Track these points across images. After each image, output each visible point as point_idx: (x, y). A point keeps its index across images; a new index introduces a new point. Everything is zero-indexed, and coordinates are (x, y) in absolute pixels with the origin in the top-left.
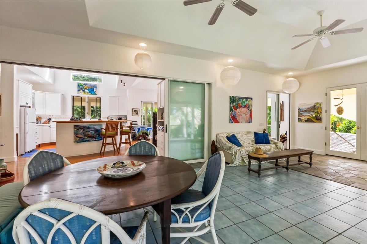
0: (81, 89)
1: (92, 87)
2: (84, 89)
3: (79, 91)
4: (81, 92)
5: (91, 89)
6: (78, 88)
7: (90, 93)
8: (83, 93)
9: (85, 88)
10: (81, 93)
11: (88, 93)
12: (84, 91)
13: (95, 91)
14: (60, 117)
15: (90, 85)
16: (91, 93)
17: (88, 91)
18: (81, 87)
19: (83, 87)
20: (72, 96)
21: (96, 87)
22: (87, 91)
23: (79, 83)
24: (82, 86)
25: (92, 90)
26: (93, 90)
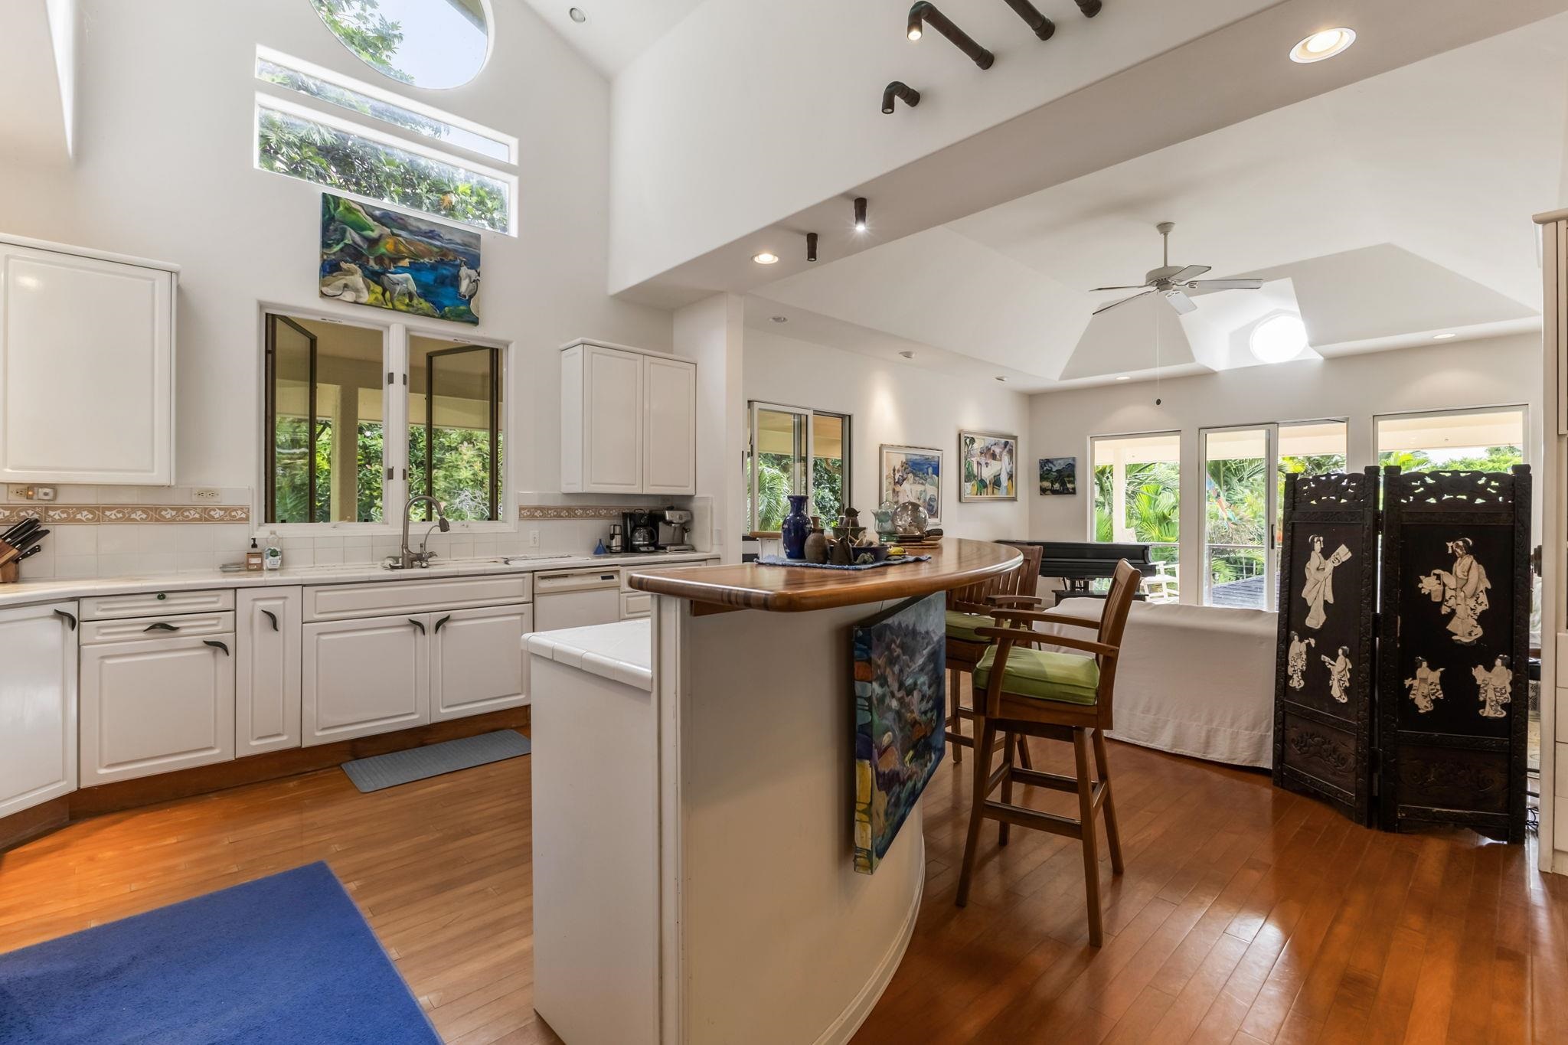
0: (355, 254)
1: (443, 252)
2: (379, 260)
3: (330, 268)
4: (348, 280)
5: (433, 268)
6: (325, 245)
7: (425, 305)
8: (366, 297)
9: (386, 247)
10: (349, 296)
11: (411, 296)
12: (374, 277)
13: (464, 286)
14: (145, 509)
15: (431, 234)
16: (440, 307)
17: (412, 287)
18: (351, 236)
19: (373, 242)
20: (261, 306)
21: (474, 262)
22: (404, 280)
23: (336, 199)
24: (360, 228)
25: (442, 281)
26: (455, 280)
